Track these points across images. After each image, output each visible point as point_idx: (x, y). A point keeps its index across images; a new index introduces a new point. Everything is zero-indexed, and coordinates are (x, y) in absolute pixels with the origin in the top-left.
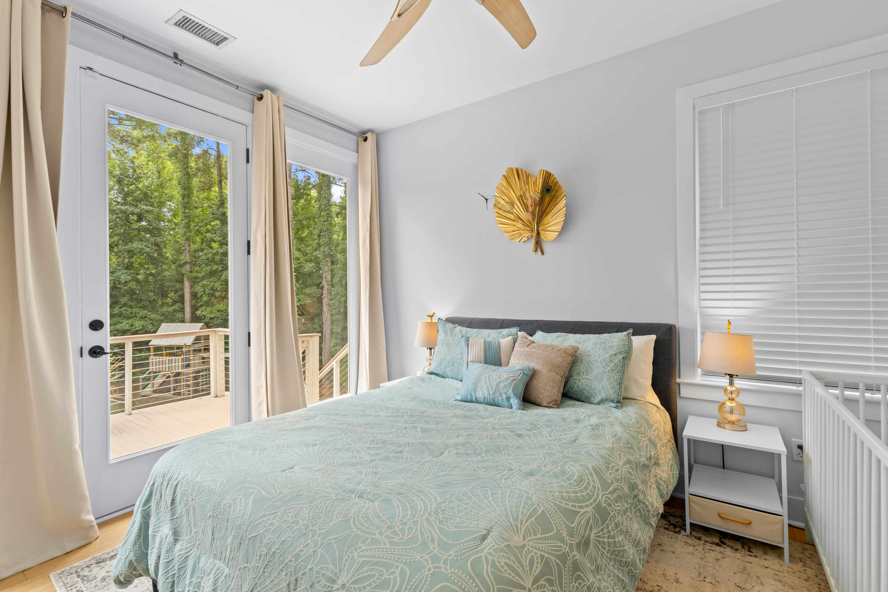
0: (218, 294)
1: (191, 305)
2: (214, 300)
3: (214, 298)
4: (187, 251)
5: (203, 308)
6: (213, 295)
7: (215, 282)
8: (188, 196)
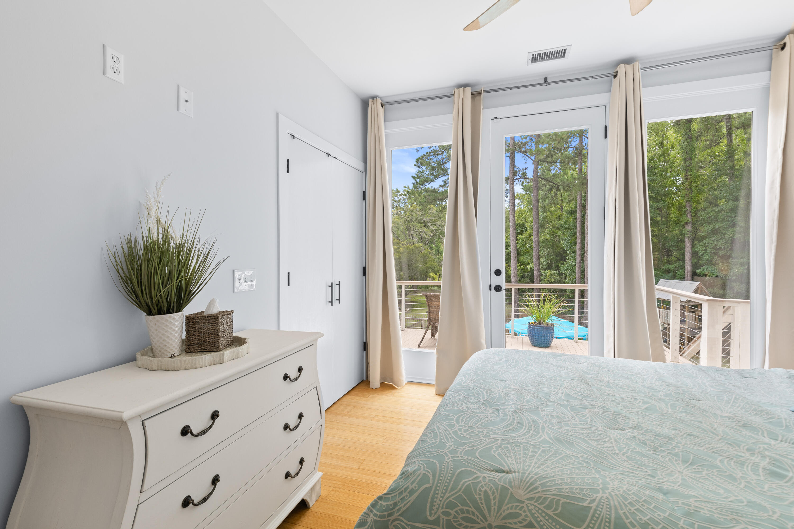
0: (721, 253)
1: (692, 263)
2: (716, 258)
3: (717, 257)
4: (688, 212)
5: (706, 267)
6: (716, 254)
7: (718, 240)
8: (691, 159)
